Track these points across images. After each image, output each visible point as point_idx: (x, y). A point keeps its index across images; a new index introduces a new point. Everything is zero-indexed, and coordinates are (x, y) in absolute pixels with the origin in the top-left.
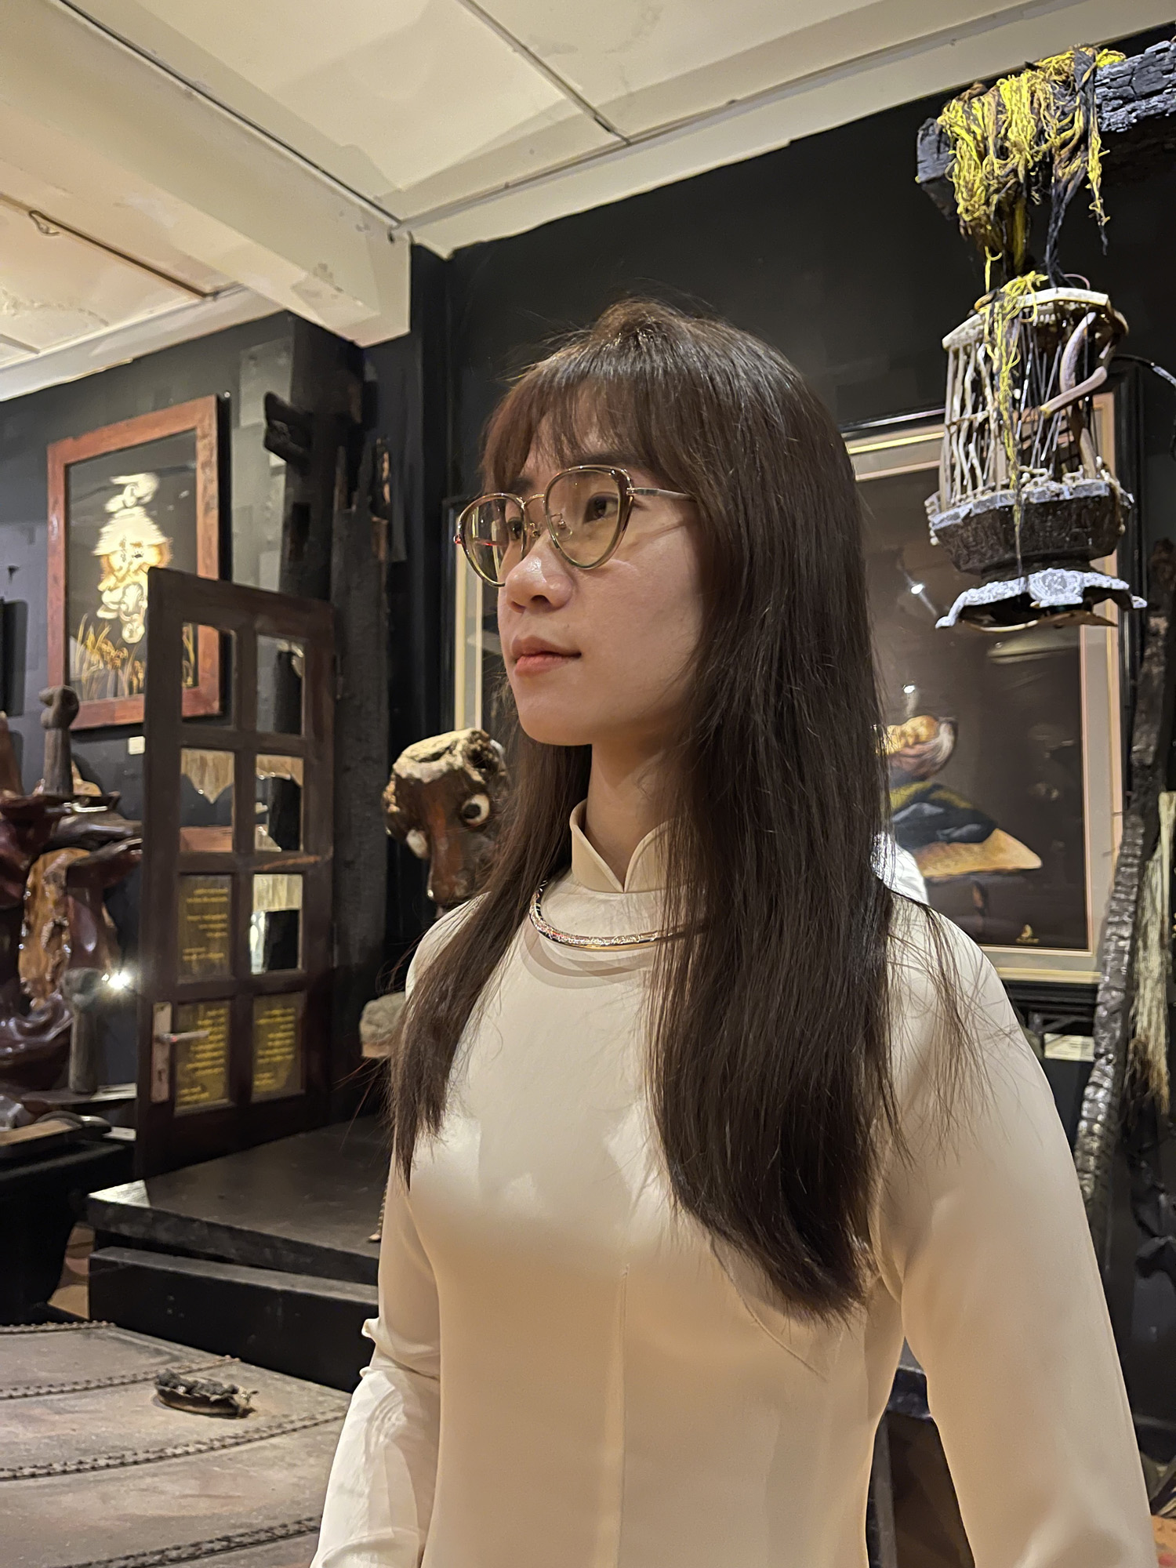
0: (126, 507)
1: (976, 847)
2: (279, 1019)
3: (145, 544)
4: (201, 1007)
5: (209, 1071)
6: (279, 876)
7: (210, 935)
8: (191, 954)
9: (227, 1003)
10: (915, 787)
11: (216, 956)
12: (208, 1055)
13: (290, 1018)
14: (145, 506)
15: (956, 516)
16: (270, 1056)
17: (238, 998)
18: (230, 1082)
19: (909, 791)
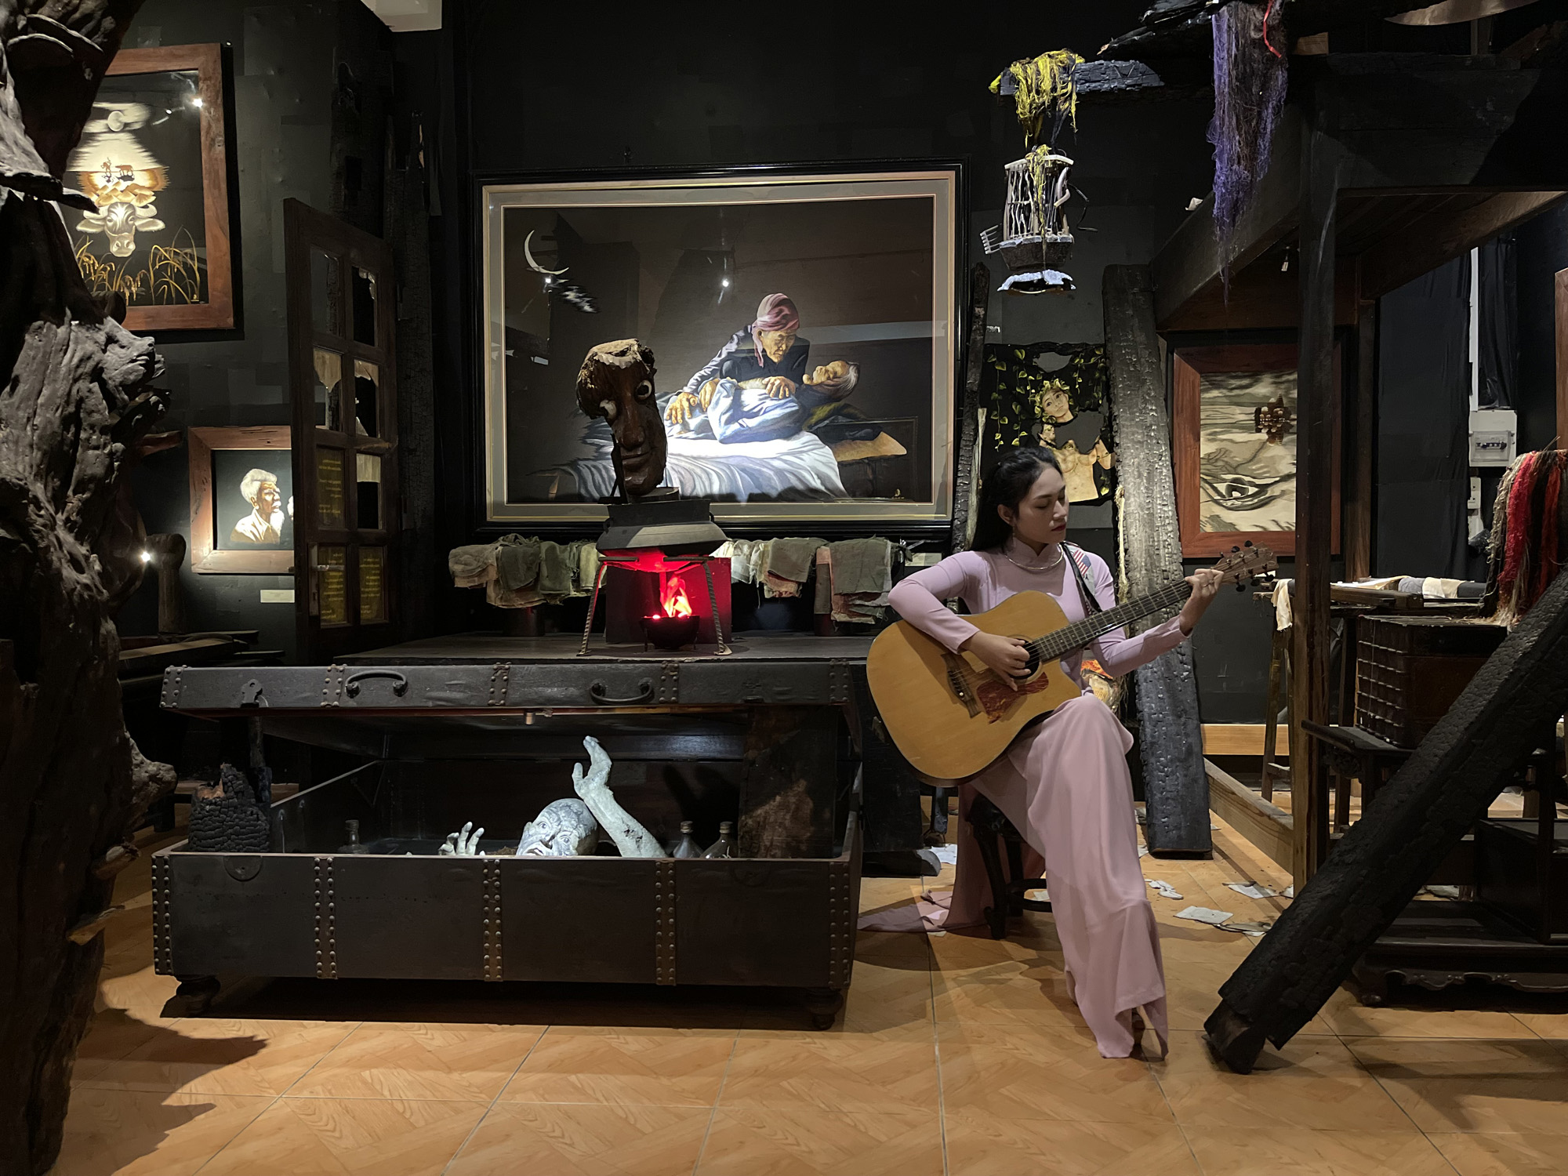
0: (111, 131)
1: (869, 443)
2: (372, 566)
3: (134, 168)
4: (330, 549)
5: (335, 599)
6: (368, 456)
7: (332, 495)
8: (323, 509)
9: (343, 549)
10: (833, 405)
11: (336, 512)
12: (335, 586)
13: (378, 566)
14: (134, 132)
15: (1014, 243)
16: (368, 593)
17: (351, 546)
18: (347, 609)
19: (830, 408)
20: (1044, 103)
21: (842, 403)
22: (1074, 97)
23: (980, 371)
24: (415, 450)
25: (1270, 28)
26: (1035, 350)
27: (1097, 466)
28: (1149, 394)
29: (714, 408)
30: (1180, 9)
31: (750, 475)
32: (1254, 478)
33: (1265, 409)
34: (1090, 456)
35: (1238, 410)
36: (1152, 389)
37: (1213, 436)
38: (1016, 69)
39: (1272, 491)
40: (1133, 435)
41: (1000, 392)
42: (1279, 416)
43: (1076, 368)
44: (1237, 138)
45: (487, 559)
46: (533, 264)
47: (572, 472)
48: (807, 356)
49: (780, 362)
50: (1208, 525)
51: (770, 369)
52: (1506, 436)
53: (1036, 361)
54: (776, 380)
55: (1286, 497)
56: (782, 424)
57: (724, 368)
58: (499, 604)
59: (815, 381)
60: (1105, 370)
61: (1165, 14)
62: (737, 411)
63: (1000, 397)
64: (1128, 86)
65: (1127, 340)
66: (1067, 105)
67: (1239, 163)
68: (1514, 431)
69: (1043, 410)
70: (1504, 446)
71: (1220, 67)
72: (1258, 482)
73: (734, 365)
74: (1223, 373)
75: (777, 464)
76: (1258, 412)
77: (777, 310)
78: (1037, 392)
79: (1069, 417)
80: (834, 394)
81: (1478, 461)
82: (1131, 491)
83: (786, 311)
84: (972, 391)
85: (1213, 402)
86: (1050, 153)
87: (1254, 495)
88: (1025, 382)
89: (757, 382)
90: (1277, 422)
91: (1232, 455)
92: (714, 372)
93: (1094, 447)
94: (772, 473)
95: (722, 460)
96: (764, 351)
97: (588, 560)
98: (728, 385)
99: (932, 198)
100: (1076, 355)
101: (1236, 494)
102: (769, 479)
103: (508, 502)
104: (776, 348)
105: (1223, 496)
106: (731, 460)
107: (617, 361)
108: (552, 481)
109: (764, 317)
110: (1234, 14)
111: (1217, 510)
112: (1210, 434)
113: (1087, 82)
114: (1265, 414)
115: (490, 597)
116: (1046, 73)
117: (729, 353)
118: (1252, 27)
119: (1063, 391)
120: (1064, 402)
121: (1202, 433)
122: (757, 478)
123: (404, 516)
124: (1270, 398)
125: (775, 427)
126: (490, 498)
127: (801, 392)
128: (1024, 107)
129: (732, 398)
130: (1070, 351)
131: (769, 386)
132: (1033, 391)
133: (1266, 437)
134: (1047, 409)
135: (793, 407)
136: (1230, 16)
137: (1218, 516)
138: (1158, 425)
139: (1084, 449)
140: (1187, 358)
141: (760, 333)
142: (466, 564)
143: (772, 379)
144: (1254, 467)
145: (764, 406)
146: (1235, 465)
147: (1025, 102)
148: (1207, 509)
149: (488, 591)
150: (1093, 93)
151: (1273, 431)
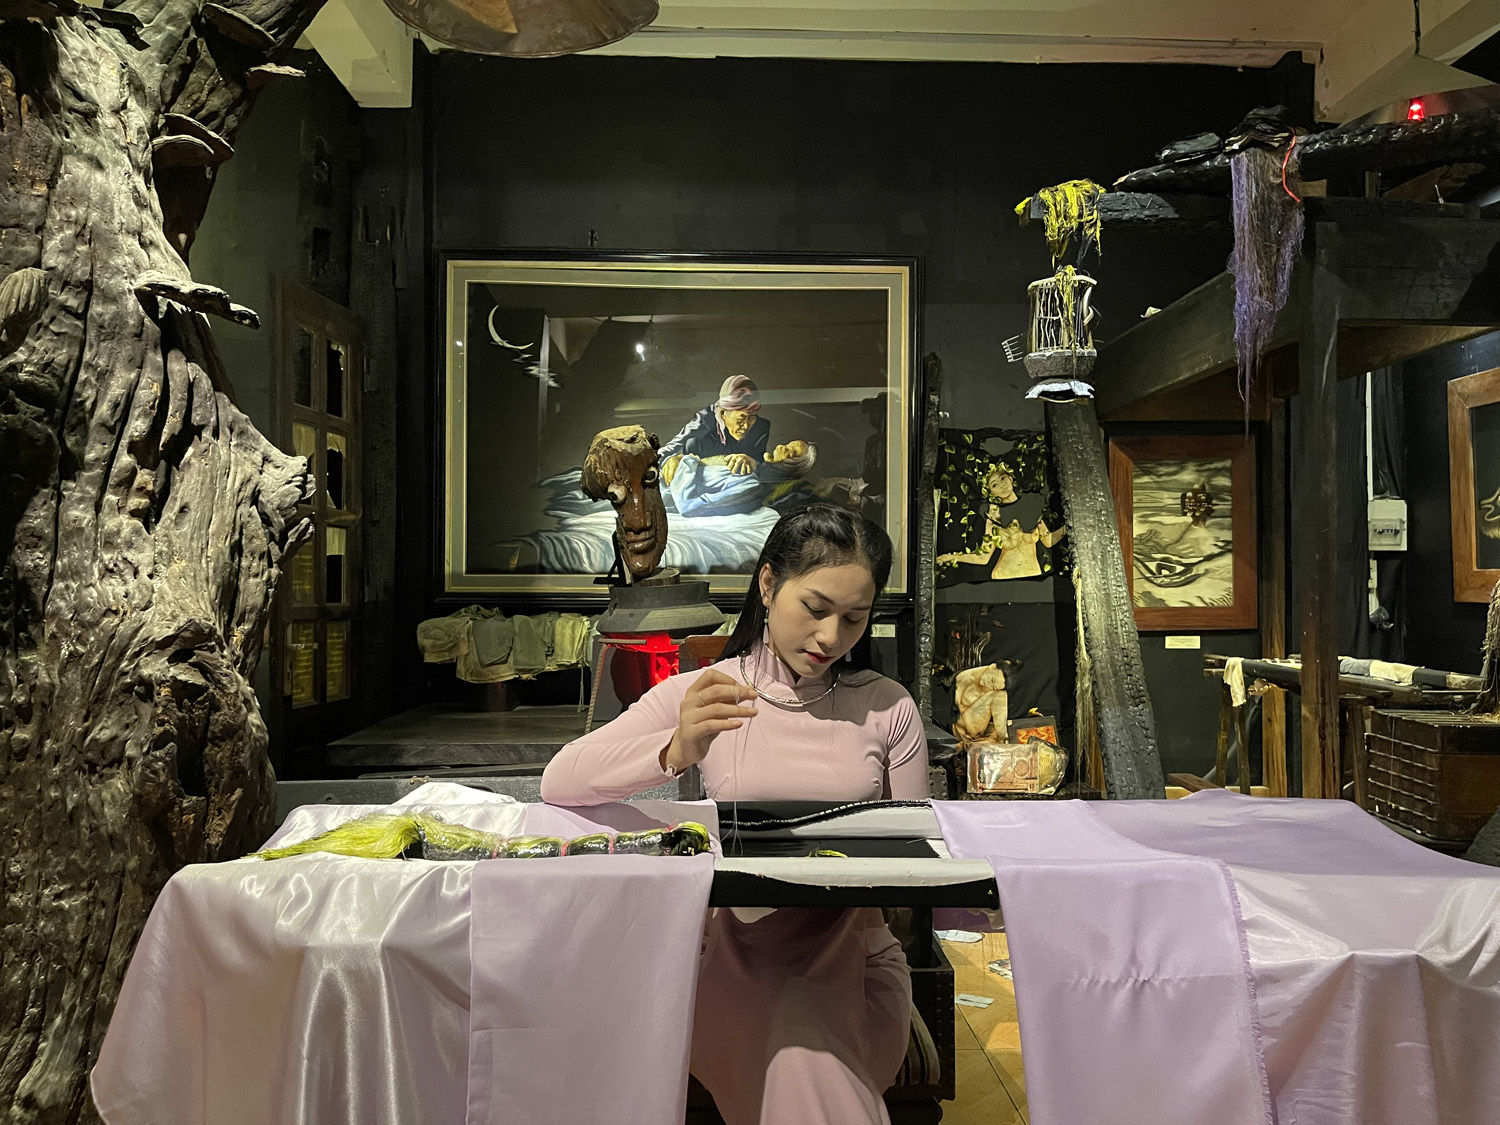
2: (337, 641)
4: (302, 627)
5: (305, 677)
6: (336, 529)
7: (305, 571)
8: (296, 585)
9: (313, 624)
11: (308, 588)
12: (305, 664)
13: (341, 640)
15: (1044, 356)
16: (333, 668)
17: (320, 620)
18: (315, 685)
19: (789, 485)
20: (1072, 229)
21: (800, 481)
22: (1099, 224)
23: (936, 454)
24: (379, 521)
25: (1289, 176)
26: (982, 435)
27: (1039, 544)
28: (1096, 481)
29: (676, 483)
30: (1202, 152)
31: (713, 548)
32: (1181, 557)
33: (1190, 494)
34: (1033, 535)
35: (1166, 494)
36: (1098, 474)
37: (1144, 520)
38: (1045, 195)
39: (1198, 570)
40: (1085, 518)
41: (950, 474)
42: (1202, 501)
43: (1019, 453)
44: (1259, 271)
45: (459, 633)
46: (497, 338)
47: (534, 544)
48: (767, 437)
49: (741, 440)
50: (1141, 601)
51: (732, 446)
52: (1398, 524)
53: (983, 446)
54: (738, 458)
55: (1209, 575)
56: (743, 499)
57: (688, 444)
58: (469, 679)
59: (775, 459)
60: (1049, 456)
61: (1186, 155)
62: (699, 486)
63: (949, 479)
64: (1146, 216)
65: (1073, 430)
66: (1093, 230)
67: (1261, 294)
68: (1405, 519)
69: (989, 491)
70: (1397, 532)
71: (1240, 207)
72: (1184, 561)
73: (697, 442)
74: (1153, 461)
75: (737, 537)
76: (1184, 497)
77: (739, 391)
78: (984, 474)
79: (1013, 498)
80: (792, 470)
81: (1375, 545)
82: (1088, 572)
83: (748, 392)
84: (929, 473)
85: (1143, 487)
86: (1077, 273)
87: (1181, 574)
88: (972, 465)
89: (719, 459)
90: (1200, 506)
91: (1162, 536)
92: (677, 449)
93: (1036, 526)
94: (733, 546)
95: (684, 533)
96: (726, 430)
97: (563, 635)
98: (691, 461)
99: (887, 291)
100: (1020, 440)
101: (1165, 572)
102: (731, 551)
103: (467, 572)
104: (737, 427)
105: (1154, 574)
106: (693, 533)
107: (629, 448)
108: (513, 552)
109: (726, 395)
110: (1253, 159)
111: (1148, 587)
112: (1141, 517)
113: (1110, 210)
114: (1190, 498)
115: (460, 673)
116: (1073, 200)
117: (692, 430)
118: (1271, 173)
119: (1009, 474)
120: (1009, 483)
121: (1135, 515)
122: (719, 551)
123: (366, 588)
124: (1194, 484)
125: (736, 502)
126: (448, 569)
127: (762, 470)
128: (1053, 231)
129: (694, 473)
130: (1015, 436)
131: (731, 463)
132: (980, 473)
133: (1191, 520)
134: (994, 490)
135: (753, 483)
136: (1249, 161)
137: (1149, 592)
138: (1107, 510)
139: (1028, 528)
140: (1121, 445)
141: (722, 412)
142: (436, 639)
143: (734, 456)
144: (1181, 548)
145: (727, 482)
146: (1164, 544)
147: (1053, 225)
148: (1141, 586)
149: (459, 666)
150: (1113, 221)
151: (1197, 514)
